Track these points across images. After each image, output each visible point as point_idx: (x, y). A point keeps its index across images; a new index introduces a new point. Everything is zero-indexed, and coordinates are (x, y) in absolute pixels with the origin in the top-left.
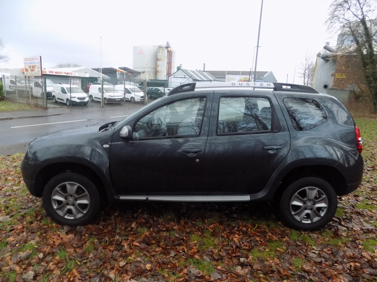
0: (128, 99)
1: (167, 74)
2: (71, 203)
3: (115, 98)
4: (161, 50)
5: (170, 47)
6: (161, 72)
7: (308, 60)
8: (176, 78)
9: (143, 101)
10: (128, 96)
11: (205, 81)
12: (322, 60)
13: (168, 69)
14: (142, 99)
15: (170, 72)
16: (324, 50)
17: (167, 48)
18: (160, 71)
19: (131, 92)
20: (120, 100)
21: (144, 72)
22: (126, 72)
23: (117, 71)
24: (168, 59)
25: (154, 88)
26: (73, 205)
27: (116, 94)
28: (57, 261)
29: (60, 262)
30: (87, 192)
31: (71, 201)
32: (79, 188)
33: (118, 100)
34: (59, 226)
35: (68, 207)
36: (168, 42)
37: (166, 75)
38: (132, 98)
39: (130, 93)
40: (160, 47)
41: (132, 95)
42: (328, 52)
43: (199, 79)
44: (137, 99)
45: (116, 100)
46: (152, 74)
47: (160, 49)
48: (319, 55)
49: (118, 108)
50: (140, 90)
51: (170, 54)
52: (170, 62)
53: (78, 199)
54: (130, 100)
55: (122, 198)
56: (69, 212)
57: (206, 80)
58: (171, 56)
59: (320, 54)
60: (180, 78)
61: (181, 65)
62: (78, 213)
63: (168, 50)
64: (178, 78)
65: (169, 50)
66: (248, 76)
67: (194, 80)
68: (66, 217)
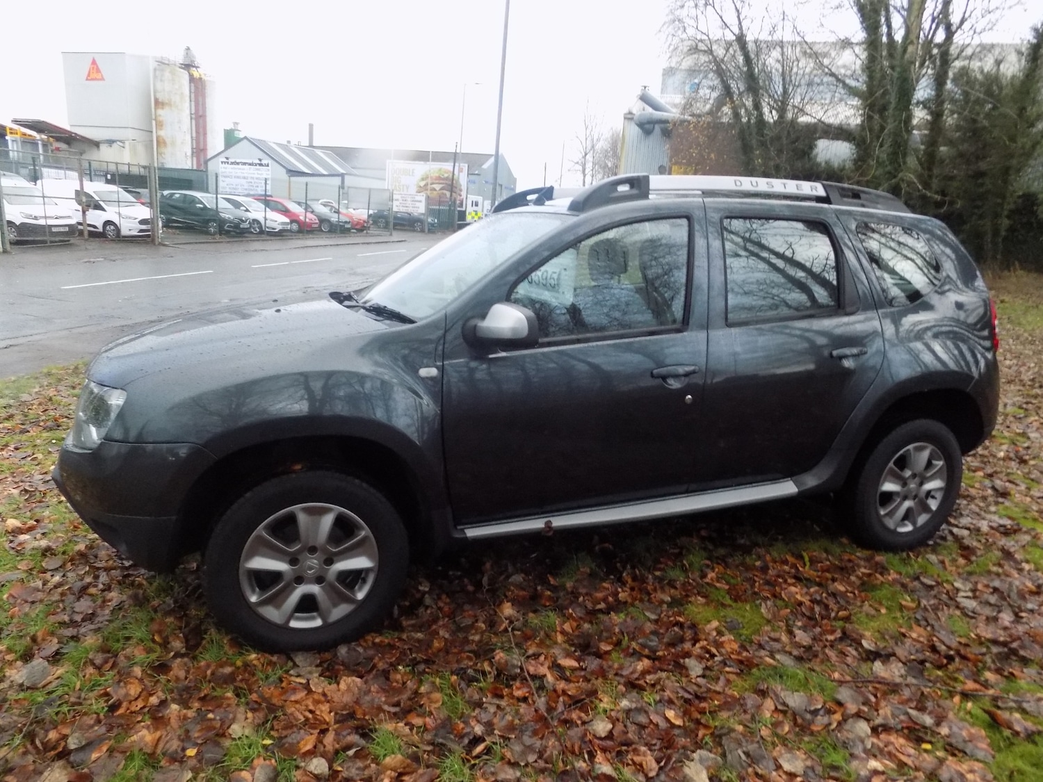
0: (95, 227)
1: (193, 153)
2: (314, 573)
3: (50, 222)
4: (167, 74)
5: (197, 67)
6: (173, 143)
7: (590, 127)
8: (232, 163)
9: (148, 236)
10: (96, 218)
11: (324, 175)
12: (637, 128)
13: (194, 135)
14: (144, 227)
15: (202, 147)
16: (641, 104)
17: (187, 66)
18: (168, 141)
19: (101, 203)
20: (67, 229)
21: (111, 142)
22: (44, 137)
23: (8, 131)
24: (193, 103)
25: (178, 194)
26: (319, 580)
27: (51, 211)
28: (395, 771)
29: (407, 770)
30: (365, 532)
31: (311, 568)
32: (340, 522)
33: (62, 229)
34: (275, 659)
35: (301, 590)
36: (188, 49)
37: (189, 153)
38: (108, 223)
39: (98, 207)
40: (162, 64)
41: (110, 214)
42: (649, 110)
43: (306, 171)
44: (129, 227)
45: (54, 230)
46: (141, 149)
47: (162, 70)
48: (629, 116)
49: (64, 255)
50: (134, 200)
51: (198, 87)
52: (201, 113)
53: (335, 559)
54: (101, 230)
55: (472, 532)
56: (308, 605)
57: (325, 173)
58: (204, 96)
59: (630, 113)
60: (245, 164)
61: (236, 124)
62: (335, 605)
63: (191, 76)
64: (240, 166)
65: (196, 74)
66: (448, 166)
67: (290, 171)
68: (294, 624)
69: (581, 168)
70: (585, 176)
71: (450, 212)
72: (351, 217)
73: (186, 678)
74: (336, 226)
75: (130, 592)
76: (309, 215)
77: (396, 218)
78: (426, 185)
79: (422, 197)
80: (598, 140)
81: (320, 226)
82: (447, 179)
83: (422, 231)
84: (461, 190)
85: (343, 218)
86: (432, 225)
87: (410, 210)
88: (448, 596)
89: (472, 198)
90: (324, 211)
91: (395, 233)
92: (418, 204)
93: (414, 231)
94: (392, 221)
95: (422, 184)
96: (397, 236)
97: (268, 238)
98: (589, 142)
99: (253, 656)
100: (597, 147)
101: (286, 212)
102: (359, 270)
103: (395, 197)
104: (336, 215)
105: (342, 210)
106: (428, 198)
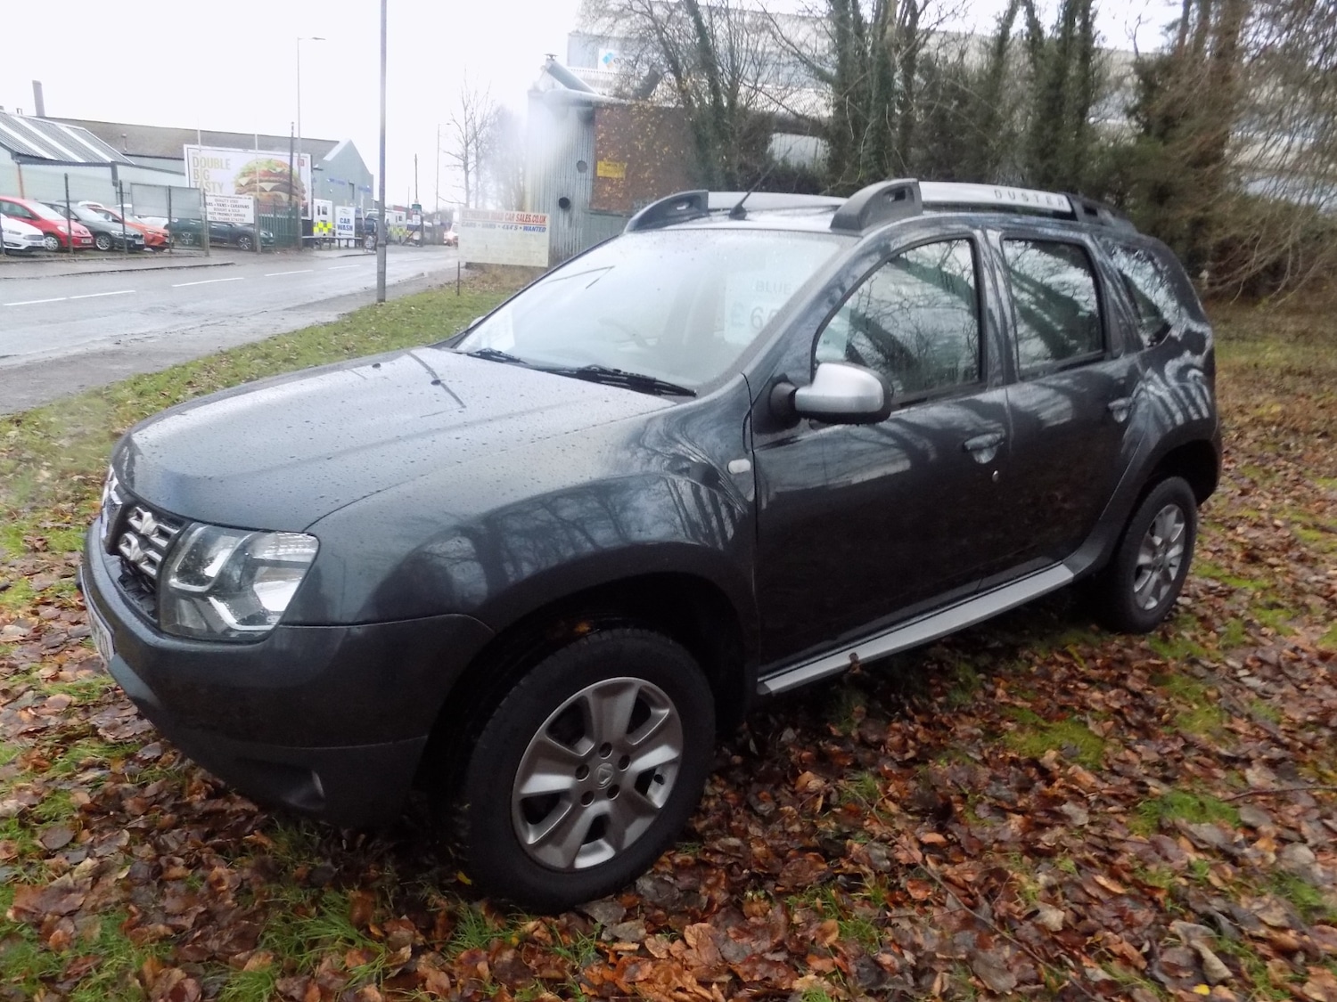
2: (607, 783)
7: (470, 109)
16: (550, 79)
26: (612, 791)
31: (603, 777)
32: (641, 701)
34: (563, 921)
35: (591, 812)
43: (48, 156)
56: (599, 829)
57: (81, 161)
59: (536, 90)
62: (630, 823)
66: (282, 157)
67: (19, 155)
68: (583, 862)
69: (462, 163)
70: (467, 173)
71: (291, 223)
72: (142, 229)
73: (453, 985)
74: (120, 241)
75: (252, 863)
76: (75, 225)
77: (212, 231)
78: (251, 182)
79: (248, 201)
80: (483, 124)
81: (94, 243)
82: (281, 174)
83: (253, 249)
84: (304, 192)
85: (131, 231)
86: (266, 241)
87: (231, 219)
88: (721, 777)
89: (319, 202)
90: (97, 219)
91: (213, 253)
92: (242, 211)
93: (239, 249)
94: (207, 236)
95: (244, 181)
96: (216, 257)
97: (9, 259)
98: (470, 130)
99: (531, 925)
100: (480, 136)
101: (32, 219)
102: (188, 308)
103: (208, 200)
104: (119, 226)
105: (128, 219)
106: (257, 202)
